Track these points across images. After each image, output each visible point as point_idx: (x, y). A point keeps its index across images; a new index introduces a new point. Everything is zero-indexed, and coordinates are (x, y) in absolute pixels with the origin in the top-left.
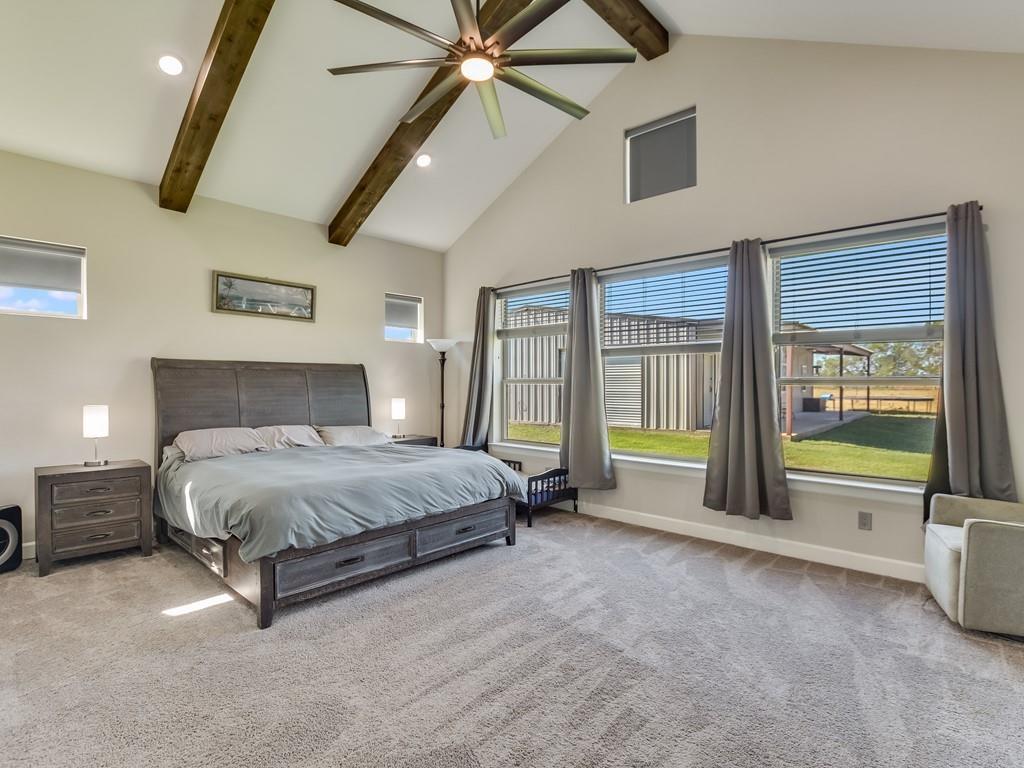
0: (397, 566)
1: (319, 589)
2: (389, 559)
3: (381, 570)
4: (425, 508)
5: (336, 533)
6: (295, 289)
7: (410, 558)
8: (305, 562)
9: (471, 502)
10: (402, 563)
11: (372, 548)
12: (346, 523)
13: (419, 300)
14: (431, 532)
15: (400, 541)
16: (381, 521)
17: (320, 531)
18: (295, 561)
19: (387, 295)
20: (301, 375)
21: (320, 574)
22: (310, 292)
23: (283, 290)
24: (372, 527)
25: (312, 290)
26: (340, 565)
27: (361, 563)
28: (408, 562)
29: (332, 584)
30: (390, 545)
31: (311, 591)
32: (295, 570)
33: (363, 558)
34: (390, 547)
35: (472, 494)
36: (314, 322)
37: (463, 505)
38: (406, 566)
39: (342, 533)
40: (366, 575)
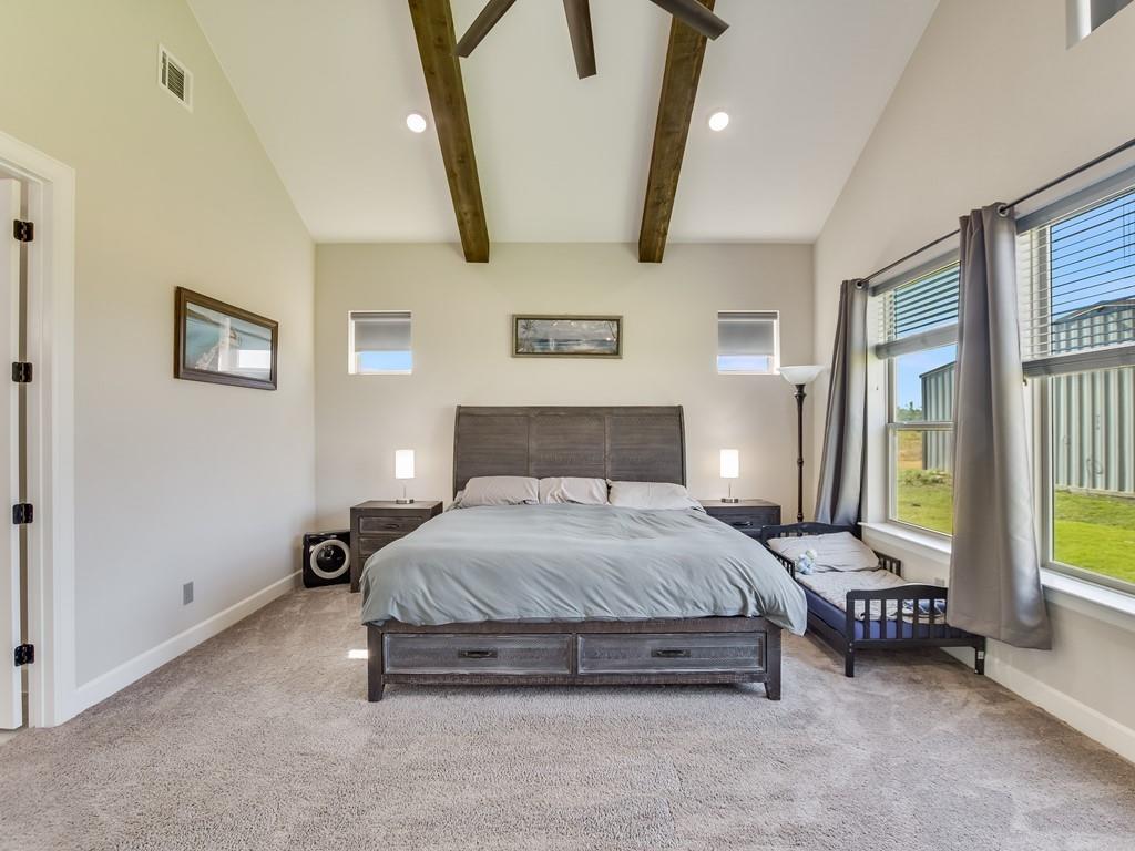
0: (544, 676)
1: (435, 676)
2: (534, 665)
3: (521, 676)
4: (585, 606)
5: (446, 615)
6: (598, 322)
7: (568, 672)
8: (416, 640)
9: (675, 612)
10: (555, 676)
11: (508, 645)
12: (462, 606)
13: (774, 316)
14: (606, 644)
15: (552, 644)
16: (510, 612)
17: (426, 608)
18: (405, 636)
19: (721, 315)
20: (599, 420)
21: (436, 657)
22: (615, 323)
23: (585, 325)
24: (497, 618)
25: (618, 320)
26: (461, 654)
27: (493, 660)
28: (565, 676)
29: (452, 675)
30: (538, 646)
31: (425, 676)
32: (407, 646)
33: (494, 654)
34: (538, 649)
35: (680, 602)
36: (621, 358)
37: (657, 615)
38: (559, 681)
39: (454, 617)
40: (499, 676)
